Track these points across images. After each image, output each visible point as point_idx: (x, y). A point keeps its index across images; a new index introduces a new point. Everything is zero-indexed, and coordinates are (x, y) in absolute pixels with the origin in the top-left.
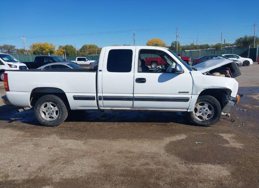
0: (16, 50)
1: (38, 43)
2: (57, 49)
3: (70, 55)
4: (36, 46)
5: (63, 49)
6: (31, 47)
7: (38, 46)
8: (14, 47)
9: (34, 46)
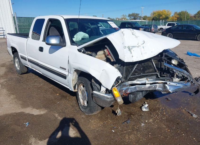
0: (139, 16)
1: (158, 10)
2: (172, 15)
3: (183, 20)
4: (155, 13)
5: (178, 14)
6: (152, 14)
7: (157, 13)
8: (138, 14)
9: (154, 13)
